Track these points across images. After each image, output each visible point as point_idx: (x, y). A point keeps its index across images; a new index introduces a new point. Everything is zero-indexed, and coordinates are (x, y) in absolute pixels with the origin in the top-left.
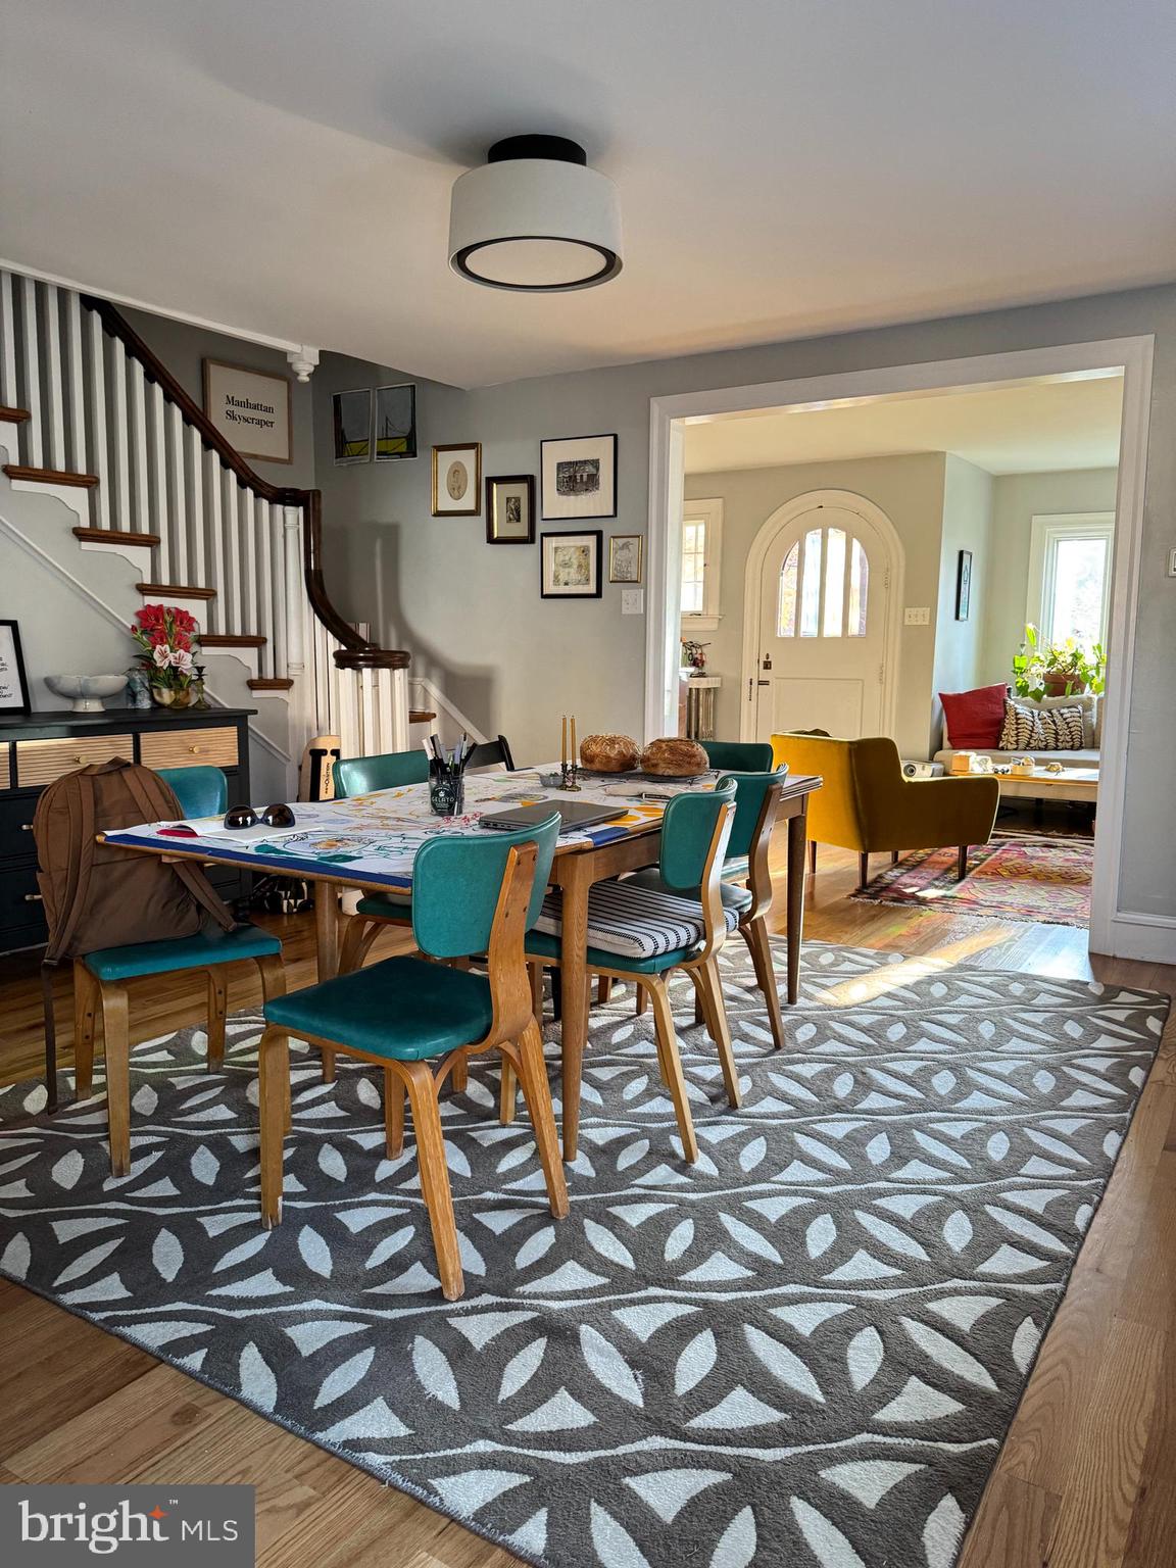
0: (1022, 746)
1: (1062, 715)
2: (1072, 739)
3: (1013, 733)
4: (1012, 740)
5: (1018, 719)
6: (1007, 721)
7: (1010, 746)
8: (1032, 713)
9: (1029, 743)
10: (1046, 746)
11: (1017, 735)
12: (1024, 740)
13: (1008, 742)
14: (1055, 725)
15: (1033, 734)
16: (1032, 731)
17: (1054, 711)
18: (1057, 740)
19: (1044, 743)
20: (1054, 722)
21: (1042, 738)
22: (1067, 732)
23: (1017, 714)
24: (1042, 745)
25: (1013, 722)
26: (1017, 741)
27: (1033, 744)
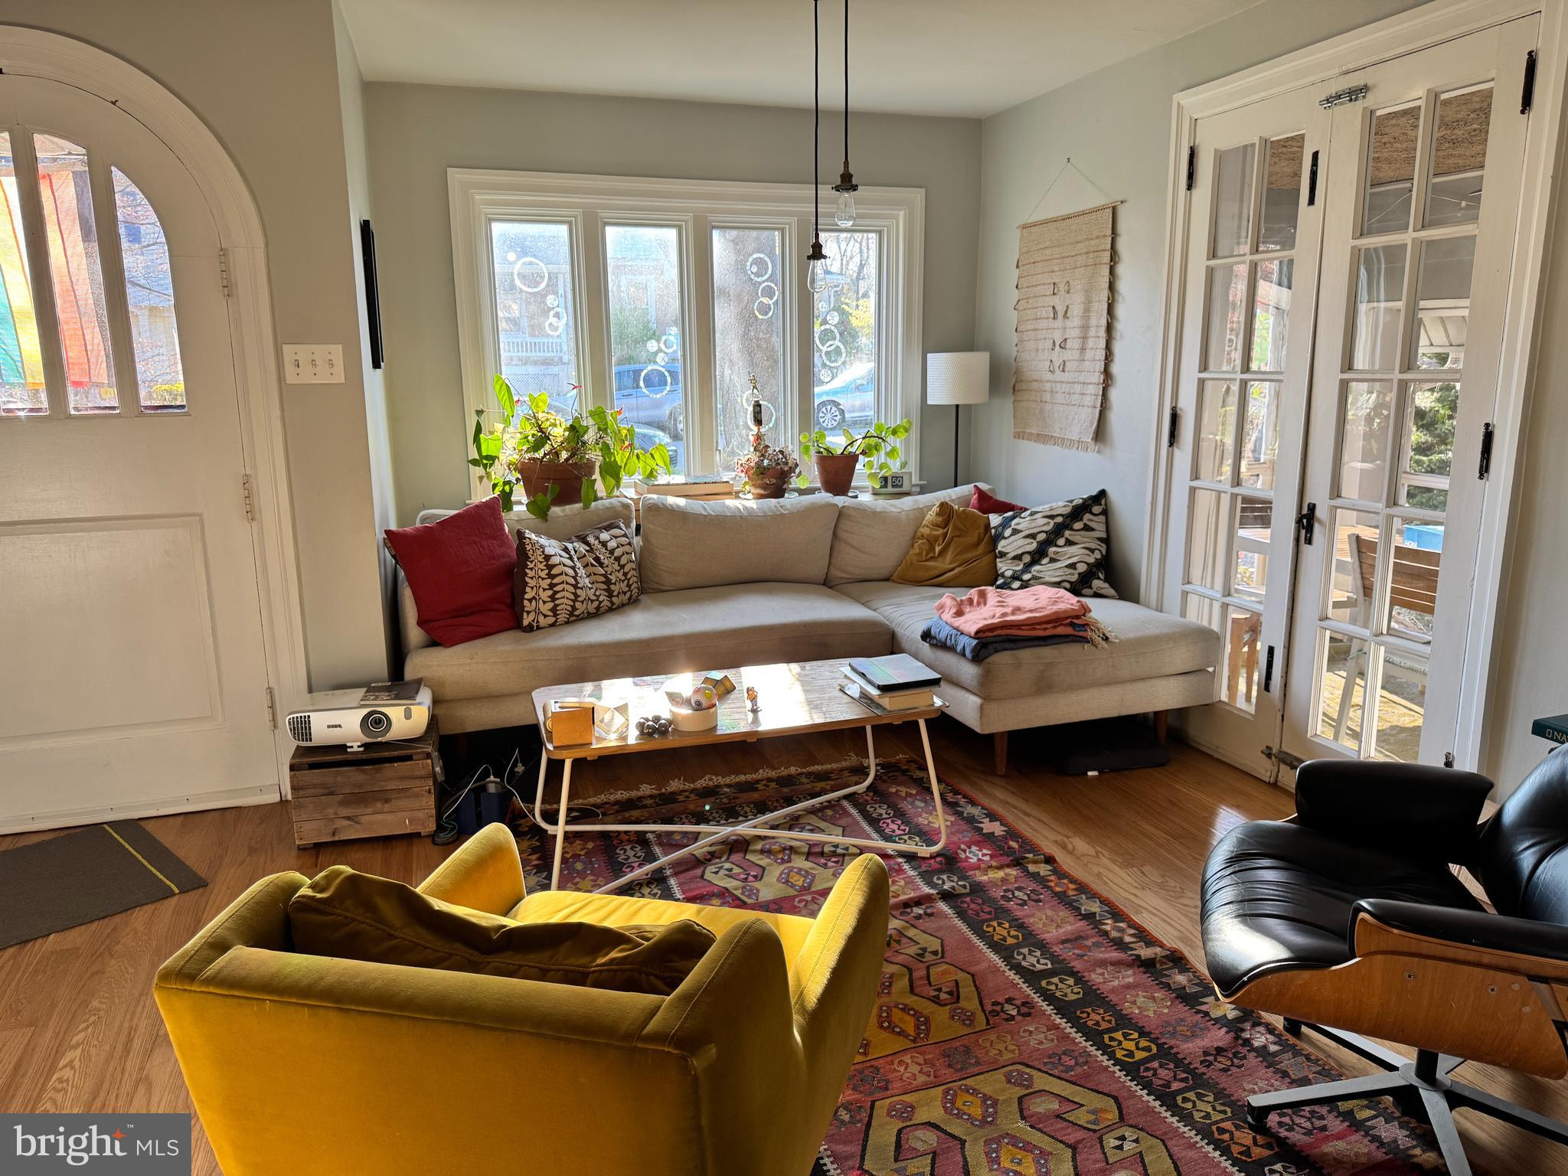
0: (562, 618)
1: (604, 544)
2: (629, 586)
3: (545, 595)
4: (546, 608)
5: (550, 567)
6: (531, 573)
7: (543, 621)
8: (566, 550)
9: (574, 608)
10: (598, 608)
11: (553, 598)
12: (564, 605)
13: (538, 612)
14: (601, 565)
15: (579, 592)
16: (576, 587)
17: (591, 539)
18: (610, 594)
19: (596, 604)
20: (597, 559)
21: (591, 593)
22: (620, 575)
23: (548, 558)
24: (592, 607)
25: (543, 574)
26: (554, 610)
27: (581, 608)
